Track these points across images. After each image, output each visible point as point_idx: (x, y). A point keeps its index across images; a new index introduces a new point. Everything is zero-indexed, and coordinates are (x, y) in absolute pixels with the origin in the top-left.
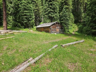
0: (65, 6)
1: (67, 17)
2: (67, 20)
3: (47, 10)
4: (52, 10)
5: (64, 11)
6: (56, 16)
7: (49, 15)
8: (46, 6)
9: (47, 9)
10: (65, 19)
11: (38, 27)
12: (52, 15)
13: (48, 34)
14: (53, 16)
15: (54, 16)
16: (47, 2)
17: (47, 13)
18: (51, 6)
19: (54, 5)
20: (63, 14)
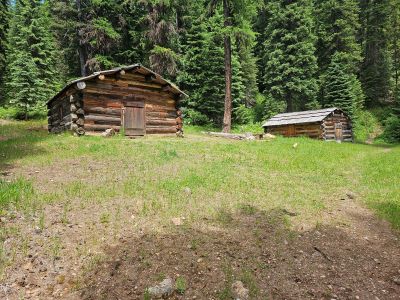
0: (337, 53)
1: (347, 90)
2: (348, 98)
3: (281, 71)
4: (294, 70)
5: (335, 69)
6: (309, 88)
7: (288, 84)
8: (276, 56)
9: (281, 67)
10: (339, 97)
11: (267, 123)
12: (296, 84)
13: (316, 143)
14: (300, 88)
15: (305, 87)
16: (279, 44)
17: (280, 78)
18: (292, 57)
19: (304, 52)
20: (334, 80)
